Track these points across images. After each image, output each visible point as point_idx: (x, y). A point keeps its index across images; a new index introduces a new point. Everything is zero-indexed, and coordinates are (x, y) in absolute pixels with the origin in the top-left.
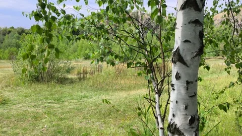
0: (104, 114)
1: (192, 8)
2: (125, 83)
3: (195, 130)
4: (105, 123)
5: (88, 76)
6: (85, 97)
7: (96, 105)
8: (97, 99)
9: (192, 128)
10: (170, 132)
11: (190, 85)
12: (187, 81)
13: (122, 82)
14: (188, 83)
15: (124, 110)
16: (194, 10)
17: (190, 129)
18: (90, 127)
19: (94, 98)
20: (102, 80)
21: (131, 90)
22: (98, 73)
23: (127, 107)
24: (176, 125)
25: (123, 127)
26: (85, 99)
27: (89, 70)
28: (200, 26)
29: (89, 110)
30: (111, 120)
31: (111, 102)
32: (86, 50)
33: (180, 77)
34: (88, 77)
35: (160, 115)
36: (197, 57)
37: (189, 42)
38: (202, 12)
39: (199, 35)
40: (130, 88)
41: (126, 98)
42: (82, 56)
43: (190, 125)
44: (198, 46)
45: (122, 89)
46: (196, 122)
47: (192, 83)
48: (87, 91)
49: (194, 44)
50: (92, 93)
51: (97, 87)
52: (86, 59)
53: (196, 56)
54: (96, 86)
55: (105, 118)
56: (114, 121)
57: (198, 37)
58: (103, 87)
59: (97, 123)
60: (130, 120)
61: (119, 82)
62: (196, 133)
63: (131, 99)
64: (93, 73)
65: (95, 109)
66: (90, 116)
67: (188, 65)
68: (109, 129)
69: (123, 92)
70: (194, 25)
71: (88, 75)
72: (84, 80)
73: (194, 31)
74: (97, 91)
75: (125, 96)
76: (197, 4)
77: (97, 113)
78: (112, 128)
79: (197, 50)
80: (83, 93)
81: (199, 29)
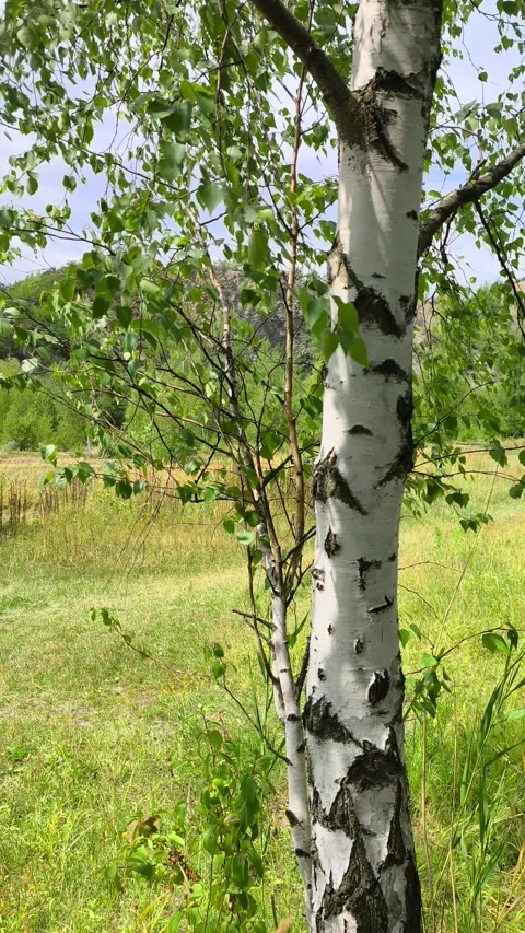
0: (92, 670)
1: (375, 325)
2: (176, 546)
3: (388, 719)
4: (97, 704)
5: (30, 517)
6: (16, 602)
7: (62, 635)
8: (65, 612)
9: (381, 713)
10: (311, 731)
11: (373, 573)
12: (361, 561)
13: (164, 541)
14: (364, 566)
15: (171, 650)
16: (379, 332)
17: (375, 717)
18: (37, 723)
19: (55, 606)
20: (86, 535)
21: (197, 571)
22: (69, 506)
23: (180, 640)
24: (329, 705)
25: (163, 717)
26: (19, 612)
27: (35, 493)
28: (399, 382)
29: (33, 656)
30: (119, 689)
31: (122, 620)
32: (22, 413)
33: (338, 547)
34: (30, 520)
35: (289, 671)
36: (392, 483)
37: (367, 432)
38: (405, 338)
39: (399, 411)
40: (193, 566)
41: (179, 602)
42: (6, 434)
43: (373, 706)
44: (395, 445)
45: (163, 569)
46: (393, 694)
47: (378, 565)
48: (27, 580)
49: (384, 440)
50: (46, 588)
51: (64, 563)
52: (23, 447)
53: (388, 477)
54: (62, 556)
55: (96, 684)
56: (131, 696)
57: (394, 416)
58: (90, 561)
59: (67, 707)
60: (193, 686)
61: (155, 542)
62: (392, 730)
63: (198, 605)
64: (49, 504)
65: (57, 652)
66: (39, 678)
67: (365, 508)
68: (109, 725)
69: (171, 579)
70: (381, 378)
71: (29, 513)
72: (15, 535)
73: (383, 397)
74: (66, 579)
75: (174, 595)
76: (389, 312)
77: (66, 663)
78: (121, 721)
79: (392, 460)
80: (10, 589)
81: (397, 389)
